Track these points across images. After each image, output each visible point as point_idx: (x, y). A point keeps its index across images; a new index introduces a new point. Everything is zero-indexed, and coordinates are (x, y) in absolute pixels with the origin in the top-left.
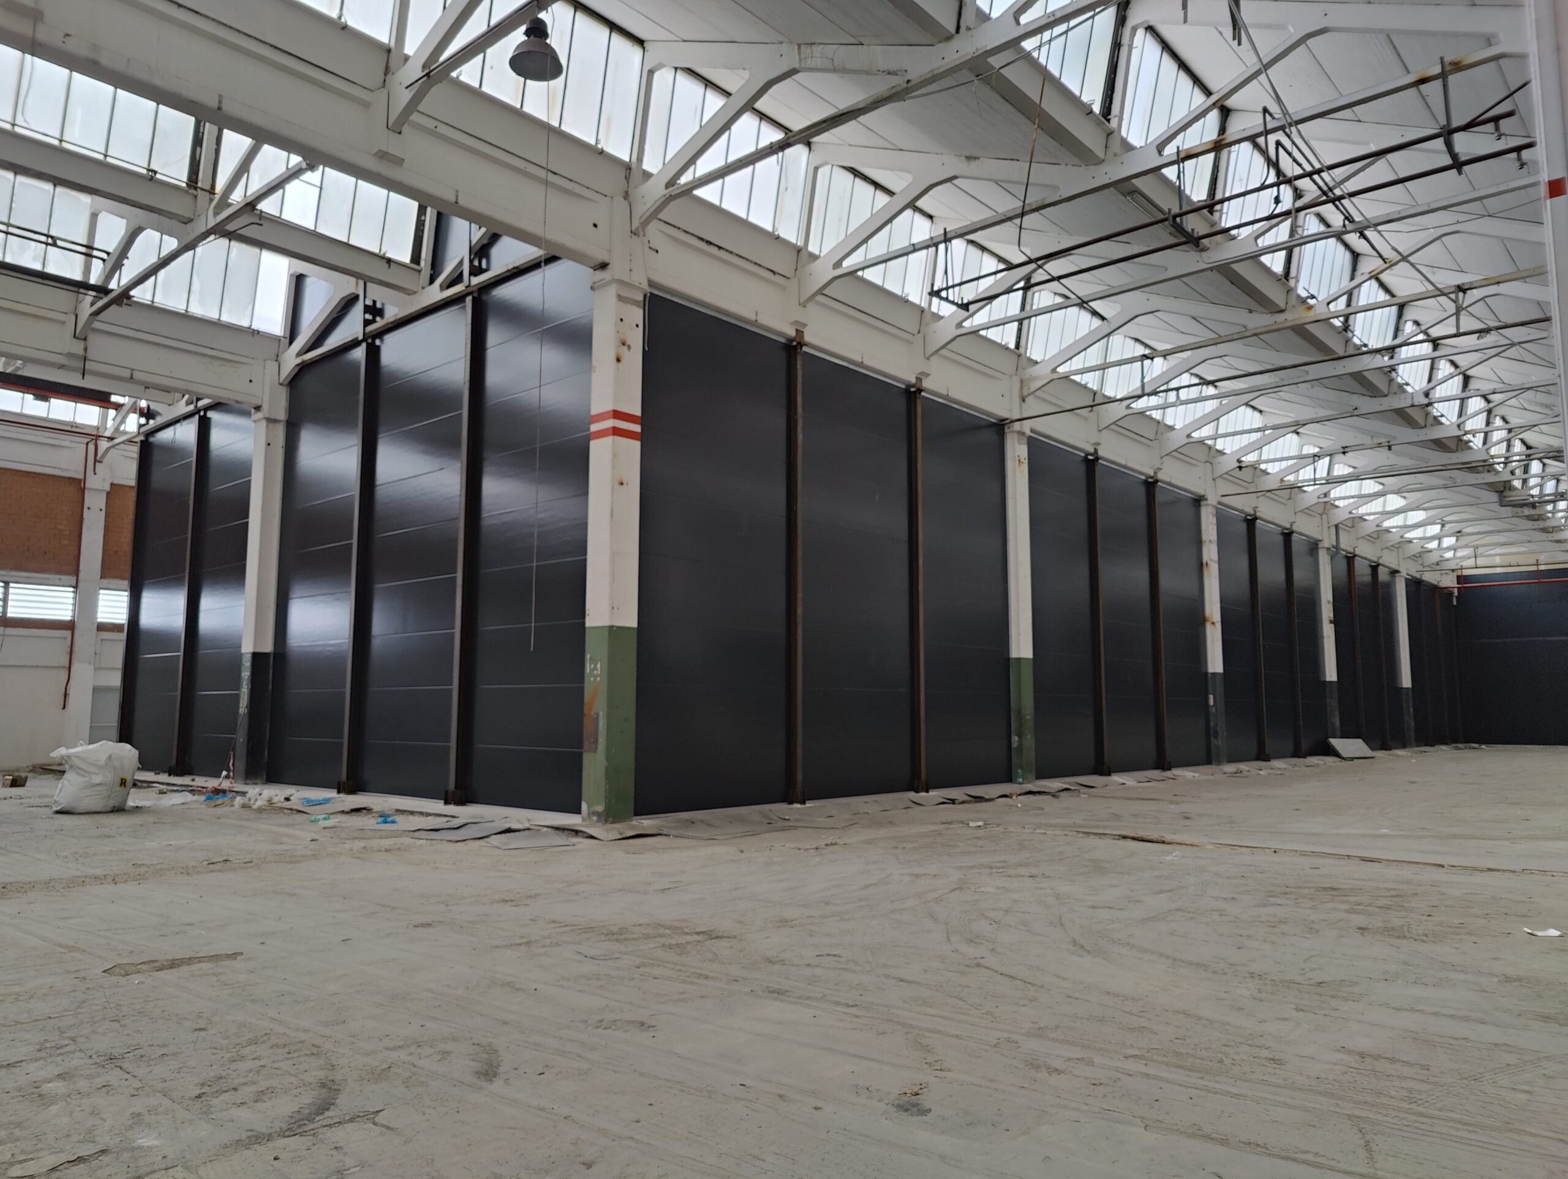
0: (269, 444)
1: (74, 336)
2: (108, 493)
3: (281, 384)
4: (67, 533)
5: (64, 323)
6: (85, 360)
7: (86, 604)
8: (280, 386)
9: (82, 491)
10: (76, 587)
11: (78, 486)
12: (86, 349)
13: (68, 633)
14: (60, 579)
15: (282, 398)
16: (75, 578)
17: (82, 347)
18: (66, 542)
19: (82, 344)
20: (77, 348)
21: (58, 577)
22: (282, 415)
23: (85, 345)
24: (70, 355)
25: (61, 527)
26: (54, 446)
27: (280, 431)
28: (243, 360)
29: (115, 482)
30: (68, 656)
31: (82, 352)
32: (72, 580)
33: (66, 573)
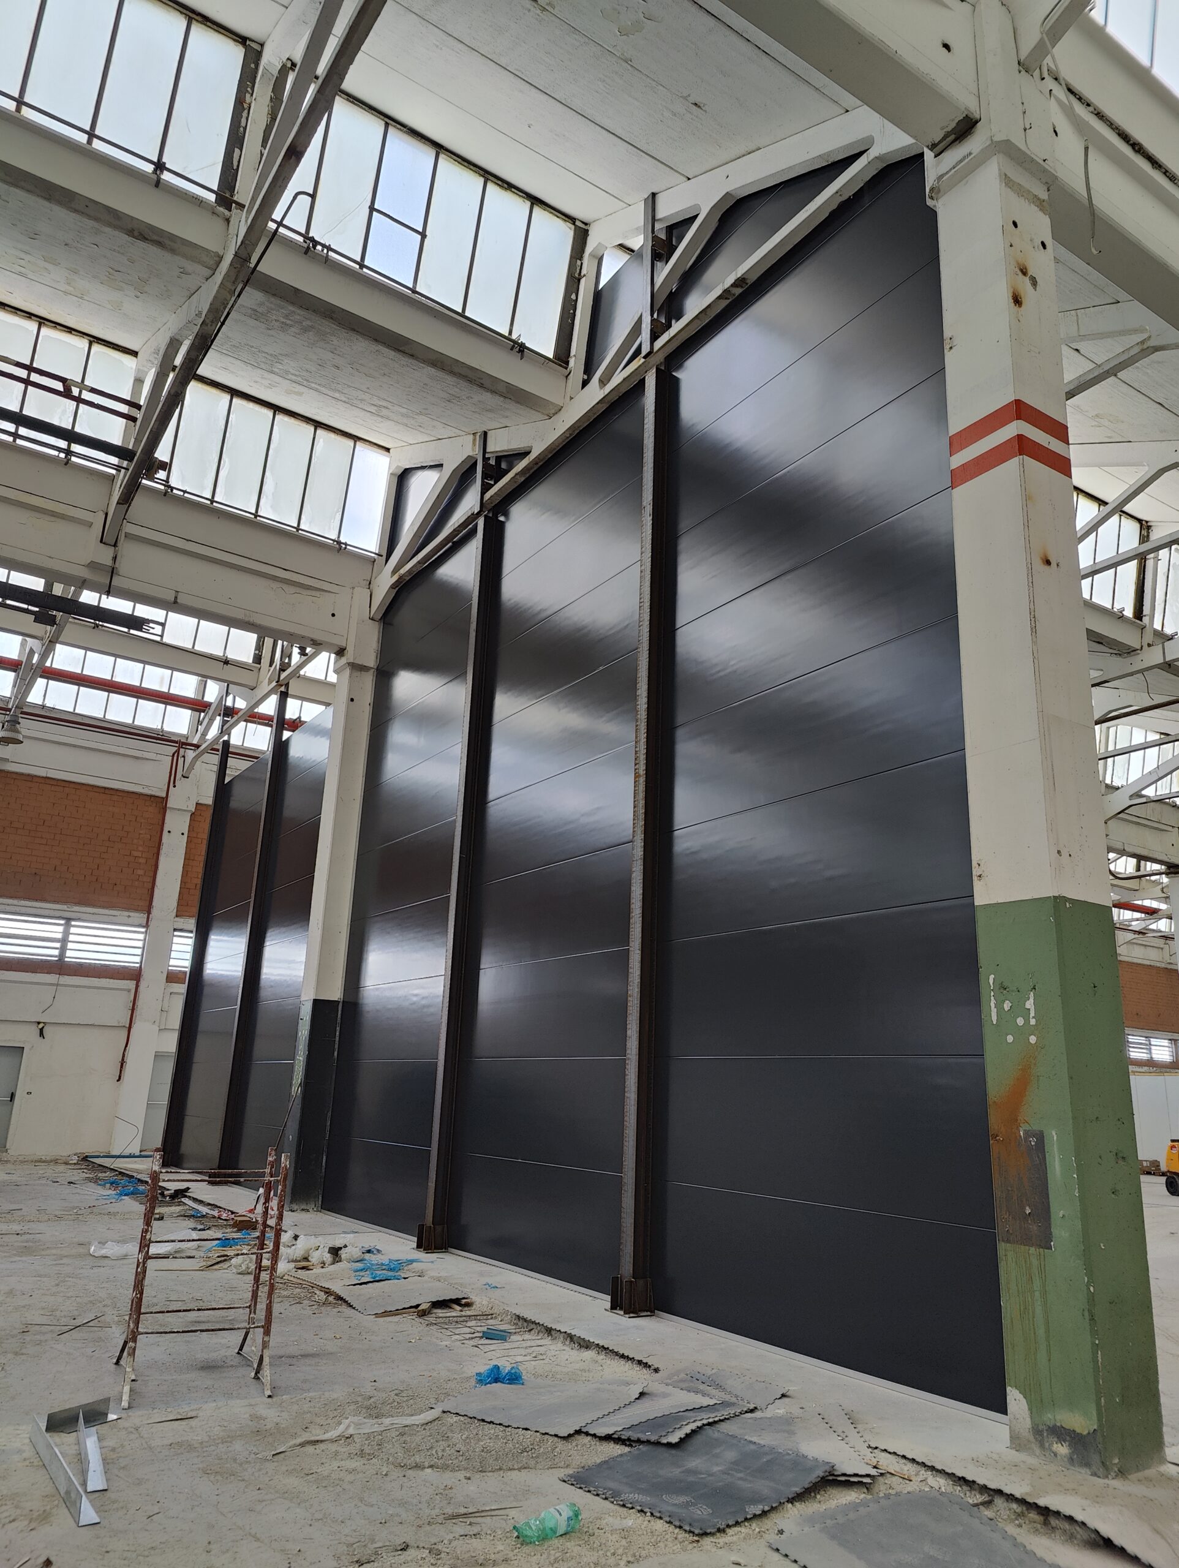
0: (352, 700)
1: (101, 541)
2: (193, 814)
3: (372, 619)
4: (142, 861)
5: (90, 525)
6: (112, 572)
7: (157, 949)
8: (371, 621)
9: (164, 809)
10: (147, 926)
11: (161, 804)
12: (115, 559)
13: (131, 984)
14: (129, 916)
15: (372, 635)
16: (146, 916)
17: (112, 555)
18: (140, 872)
19: (109, 552)
20: (105, 556)
21: (127, 913)
22: (371, 661)
23: (115, 551)
24: (93, 566)
25: (135, 854)
26: (137, 758)
27: (368, 682)
28: (326, 586)
29: (199, 802)
30: (130, 1012)
31: (109, 563)
32: (141, 917)
33: (136, 910)
